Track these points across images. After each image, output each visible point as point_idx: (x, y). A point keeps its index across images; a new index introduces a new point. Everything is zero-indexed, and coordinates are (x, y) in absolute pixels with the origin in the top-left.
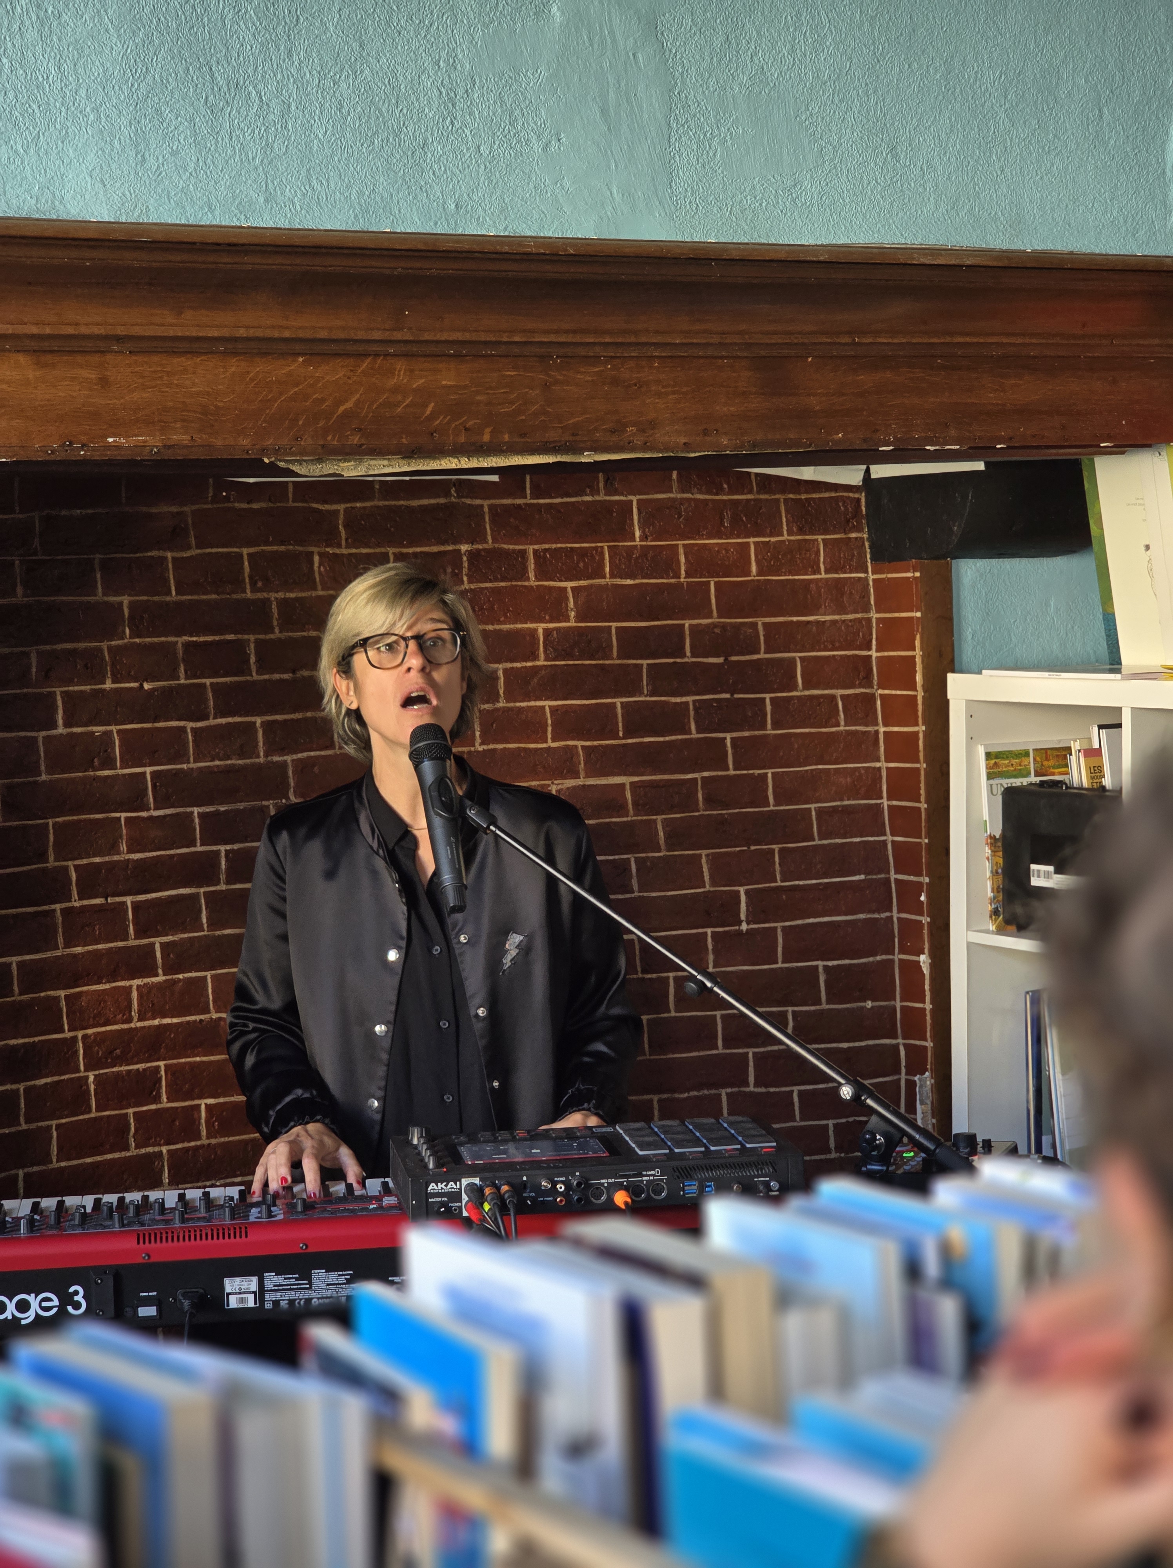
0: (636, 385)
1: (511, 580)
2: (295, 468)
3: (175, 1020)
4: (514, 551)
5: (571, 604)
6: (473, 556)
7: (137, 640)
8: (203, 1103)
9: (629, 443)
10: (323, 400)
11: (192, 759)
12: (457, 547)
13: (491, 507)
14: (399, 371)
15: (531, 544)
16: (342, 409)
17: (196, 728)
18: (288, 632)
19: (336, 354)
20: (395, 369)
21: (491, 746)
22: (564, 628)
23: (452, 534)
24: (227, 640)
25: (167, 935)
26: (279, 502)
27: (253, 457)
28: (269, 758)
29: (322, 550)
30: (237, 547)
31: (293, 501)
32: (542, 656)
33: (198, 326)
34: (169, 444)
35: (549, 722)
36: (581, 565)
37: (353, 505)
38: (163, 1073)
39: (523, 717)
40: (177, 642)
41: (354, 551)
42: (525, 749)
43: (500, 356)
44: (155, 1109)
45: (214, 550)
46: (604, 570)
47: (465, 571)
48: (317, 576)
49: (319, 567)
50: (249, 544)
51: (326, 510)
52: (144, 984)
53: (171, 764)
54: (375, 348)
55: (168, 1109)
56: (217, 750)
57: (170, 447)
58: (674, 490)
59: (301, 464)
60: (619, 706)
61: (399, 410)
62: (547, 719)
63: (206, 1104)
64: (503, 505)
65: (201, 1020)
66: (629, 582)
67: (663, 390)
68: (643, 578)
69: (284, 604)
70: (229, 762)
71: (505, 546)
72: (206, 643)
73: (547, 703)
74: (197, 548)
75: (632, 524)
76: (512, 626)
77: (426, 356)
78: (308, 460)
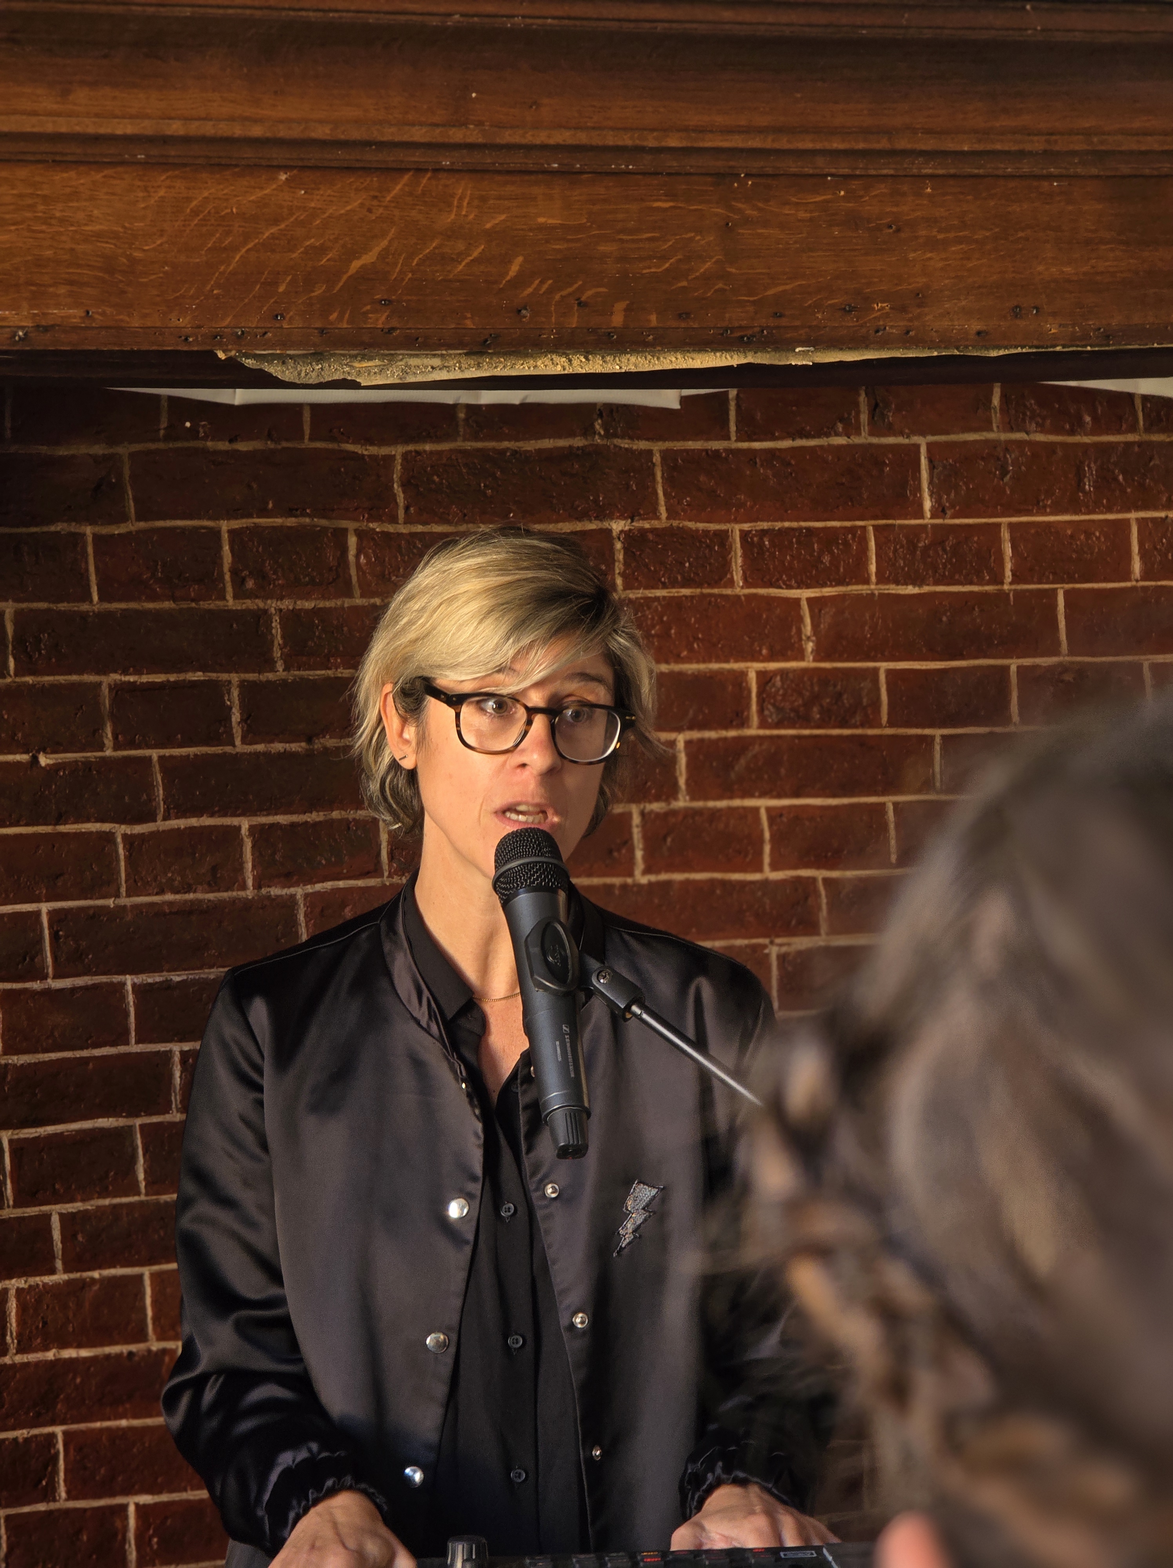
0: (890, 227)
1: (700, 585)
2: (274, 370)
3: (85, 1353)
4: (706, 532)
5: (808, 629)
6: (632, 540)
7: (29, 679)
8: (132, 1502)
9: (877, 331)
10: (322, 250)
11: (123, 890)
12: (605, 525)
13: (666, 455)
14: (461, 199)
15: (736, 521)
16: (355, 265)
17: (132, 835)
18: (299, 670)
19: (348, 168)
20: (452, 196)
21: (664, 877)
22: (794, 671)
23: (596, 501)
24: (190, 681)
25: (72, 1200)
26: (287, 440)
27: (196, 349)
28: (264, 891)
29: (364, 525)
30: (210, 519)
31: (311, 439)
32: (755, 719)
33: (97, 115)
34: (44, 323)
35: (767, 835)
36: (826, 559)
37: (420, 447)
38: (60, 1446)
39: (721, 826)
40: (100, 684)
41: (419, 528)
42: (723, 883)
43: (644, 174)
44: (45, 1512)
45: (169, 523)
46: (867, 569)
47: (619, 567)
48: (353, 572)
49: (357, 557)
50: (230, 516)
51: (369, 456)
52: (30, 1286)
53: (86, 899)
54: (417, 157)
55: (67, 1512)
56: (170, 875)
57: (47, 329)
58: (994, 426)
59: (284, 363)
60: (890, 808)
61: (461, 267)
62: (762, 831)
63: (137, 1505)
64: (687, 451)
65: (131, 1354)
66: (911, 590)
67: (940, 236)
68: (937, 583)
69: (291, 619)
70: (191, 896)
71: (691, 525)
72: (152, 686)
73: (763, 803)
74: (139, 518)
75: (919, 488)
76: (702, 667)
77: (509, 172)
78: (299, 356)
